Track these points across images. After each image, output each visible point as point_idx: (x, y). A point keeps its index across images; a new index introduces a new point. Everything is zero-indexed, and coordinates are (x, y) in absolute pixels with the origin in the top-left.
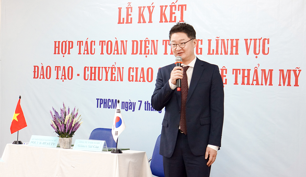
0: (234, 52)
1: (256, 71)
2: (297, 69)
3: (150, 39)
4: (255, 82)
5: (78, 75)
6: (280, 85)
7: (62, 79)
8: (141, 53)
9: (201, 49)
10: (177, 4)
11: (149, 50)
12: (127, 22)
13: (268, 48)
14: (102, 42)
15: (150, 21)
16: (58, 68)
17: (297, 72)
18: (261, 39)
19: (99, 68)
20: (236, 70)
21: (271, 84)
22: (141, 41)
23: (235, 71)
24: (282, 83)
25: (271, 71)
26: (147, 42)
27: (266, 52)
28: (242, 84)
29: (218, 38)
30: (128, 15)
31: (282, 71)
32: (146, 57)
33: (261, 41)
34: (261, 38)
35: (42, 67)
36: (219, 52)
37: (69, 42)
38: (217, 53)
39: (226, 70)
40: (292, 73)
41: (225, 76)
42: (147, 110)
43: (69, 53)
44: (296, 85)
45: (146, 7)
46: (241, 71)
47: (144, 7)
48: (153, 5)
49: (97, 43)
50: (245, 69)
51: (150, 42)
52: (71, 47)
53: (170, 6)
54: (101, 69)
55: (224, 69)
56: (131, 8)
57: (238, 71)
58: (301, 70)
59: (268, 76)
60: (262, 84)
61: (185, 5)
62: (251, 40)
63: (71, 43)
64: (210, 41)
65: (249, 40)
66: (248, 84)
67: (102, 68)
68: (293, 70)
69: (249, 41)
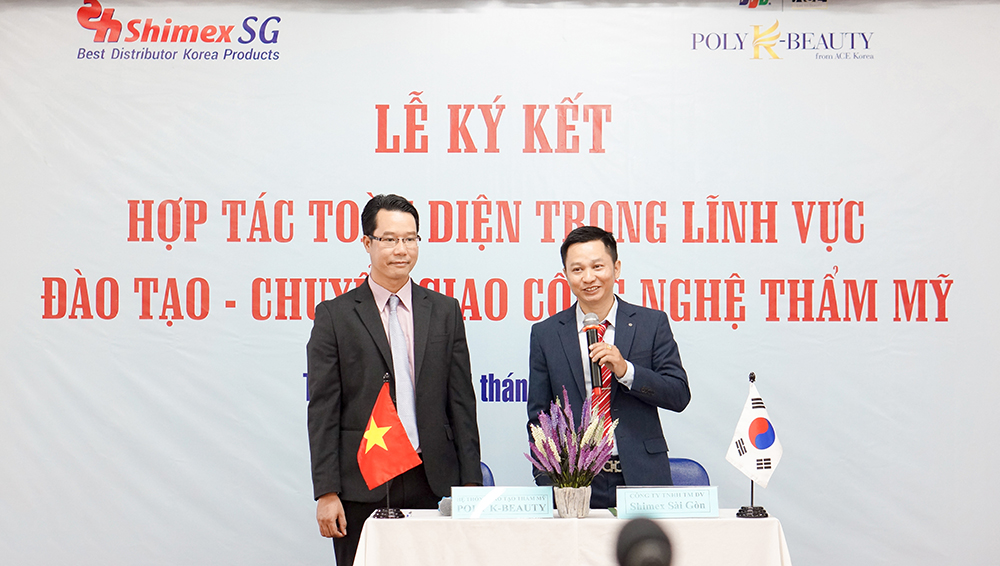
0: (764, 235)
1: (829, 286)
2: (941, 278)
3: (493, 199)
4: (827, 314)
5: (231, 304)
6: (897, 319)
7: (166, 318)
8: (462, 238)
9: (662, 227)
10: (581, 103)
11: (489, 230)
12: (410, 148)
13: (862, 225)
14: (321, 204)
15: (492, 148)
16: (145, 285)
17: (943, 286)
18: (839, 203)
19: (311, 283)
20: (773, 283)
21: (872, 317)
22: (462, 205)
23: (767, 285)
24: (902, 314)
25: (871, 284)
26: (484, 208)
27: (856, 235)
28: (789, 319)
29: (714, 197)
30: (412, 128)
31: (901, 284)
32: (482, 248)
33: (842, 207)
34: (842, 200)
35: (81, 283)
36: (720, 235)
37: (190, 204)
38: (713, 239)
39: (742, 283)
40: (929, 288)
41: (740, 299)
42: (492, 400)
43: (190, 237)
44: (942, 317)
45: (476, 107)
46: (787, 286)
47: (469, 108)
48: (499, 102)
49: (302, 208)
50: (798, 281)
51: (495, 208)
52: (196, 218)
53: (557, 106)
54: (318, 286)
55: (737, 281)
56: (424, 109)
57: (778, 285)
58: (952, 282)
59: (862, 299)
60: (847, 319)
61: (608, 108)
62: (812, 204)
63: (196, 206)
64: (689, 206)
65: (806, 204)
66: (808, 317)
67: (323, 281)
68: (931, 281)
69: (805, 209)
